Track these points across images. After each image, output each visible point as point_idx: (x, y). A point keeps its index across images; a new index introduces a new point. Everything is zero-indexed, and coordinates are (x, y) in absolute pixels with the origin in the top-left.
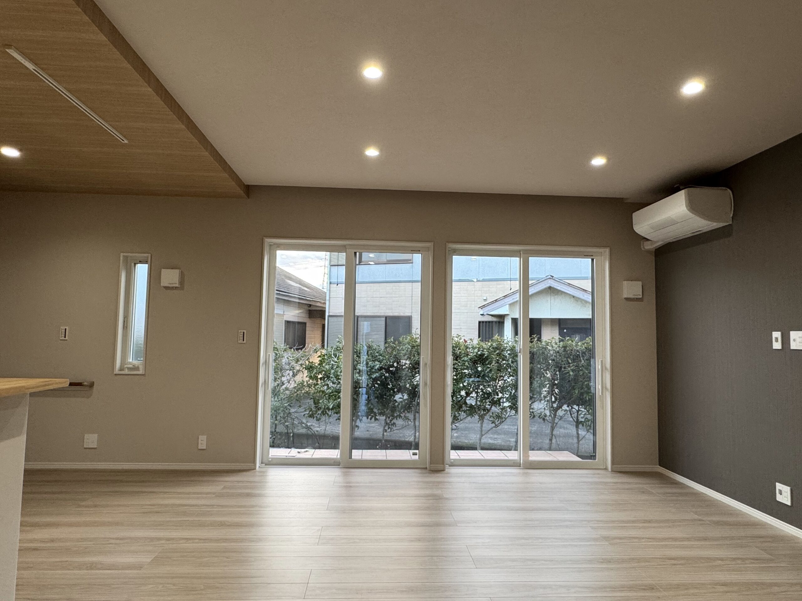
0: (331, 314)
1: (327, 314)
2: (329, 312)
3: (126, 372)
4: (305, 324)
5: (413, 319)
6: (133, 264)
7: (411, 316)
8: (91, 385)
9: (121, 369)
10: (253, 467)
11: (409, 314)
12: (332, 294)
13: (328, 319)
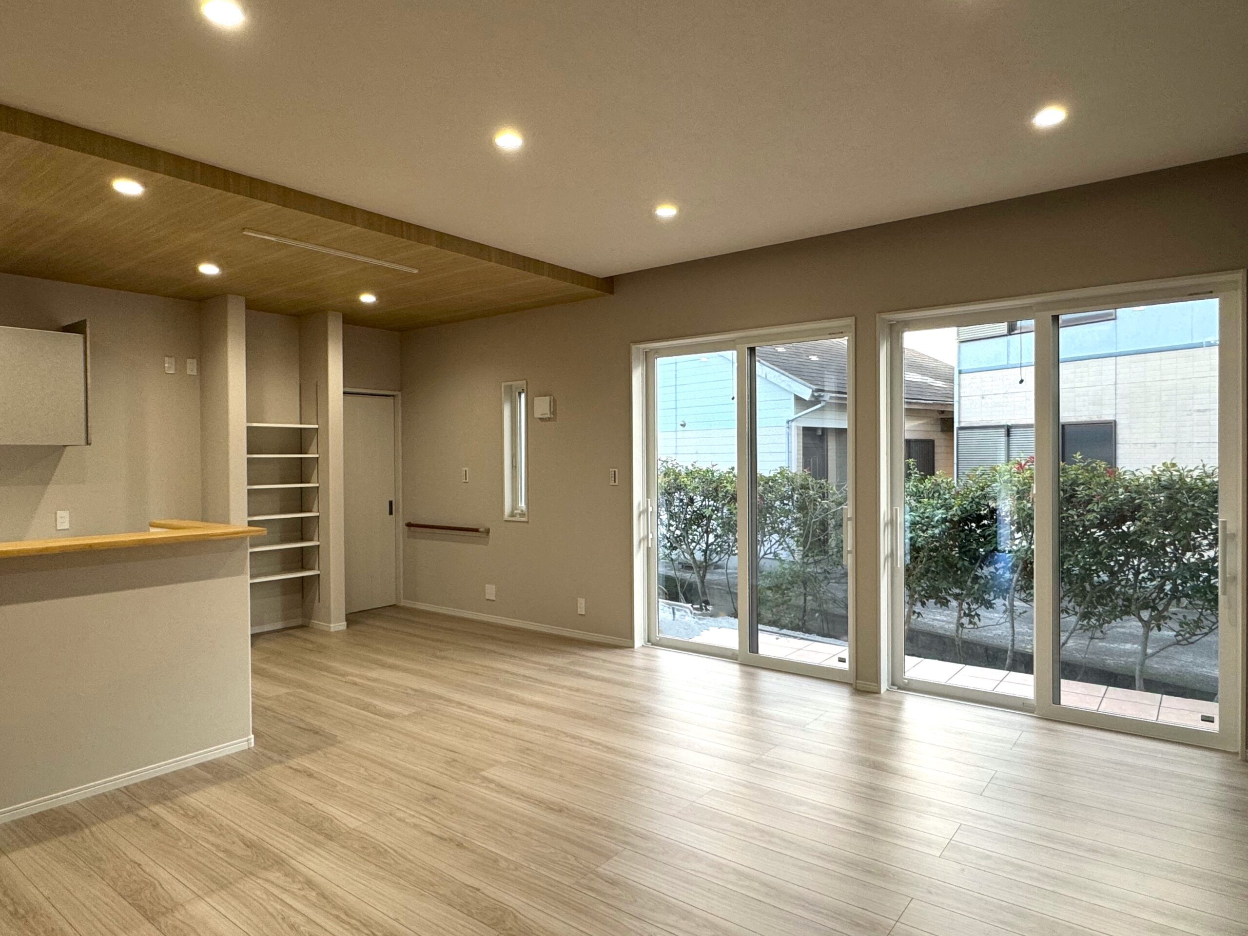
0: (963, 425)
1: (956, 425)
2: (959, 422)
3: (518, 518)
4: (932, 442)
5: (1119, 427)
6: (517, 394)
7: (1115, 422)
8: (488, 532)
9: (512, 515)
10: (630, 644)
11: (1110, 418)
12: (962, 390)
13: (957, 433)
